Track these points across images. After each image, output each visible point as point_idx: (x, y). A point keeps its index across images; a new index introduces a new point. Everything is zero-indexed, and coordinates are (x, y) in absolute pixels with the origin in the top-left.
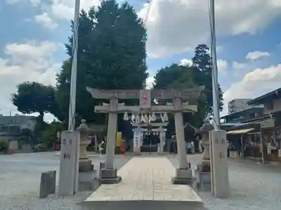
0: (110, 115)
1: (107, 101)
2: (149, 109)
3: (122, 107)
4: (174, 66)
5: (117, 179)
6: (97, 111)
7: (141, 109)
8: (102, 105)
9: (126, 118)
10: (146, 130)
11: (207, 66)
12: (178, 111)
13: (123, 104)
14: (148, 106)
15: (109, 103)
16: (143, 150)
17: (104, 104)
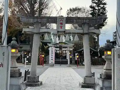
0: (35, 35)
2: (64, 32)
5: (39, 83)
6: (25, 32)
7: (58, 32)
12: (86, 34)
17: (30, 27)
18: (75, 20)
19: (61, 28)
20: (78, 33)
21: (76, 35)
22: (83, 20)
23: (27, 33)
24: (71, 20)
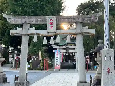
3: (33, 30)
6: (12, 34)
7: (48, 32)
8: (16, 29)
10: (64, 51)
12: (79, 34)
15: (22, 27)
16: (63, 67)
17: (18, 28)
18: (66, 19)
19: (51, 28)
20: (70, 34)
22: (76, 18)
23: (14, 35)
24: (63, 20)
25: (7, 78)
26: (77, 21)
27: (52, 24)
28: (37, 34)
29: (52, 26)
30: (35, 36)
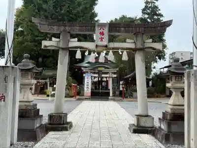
0: (60, 52)
1: (57, 36)
2: (106, 46)
3: (74, 43)
4: (124, 17)
6: (45, 46)
7: (97, 46)
8: (50, 40)
9: (78, 56)
11: (156, 17)
12: (140, 50)
13: (76, 39)
14: (105, 42)
15: (59, 38)
17: (53, 39)
19: (102, 40)
20: (127, 49)
21: (125, 51)
22: (136, 28)
23: (48, 48)
24: (117, 29)
25: (39, 109)
26: (138, 31)
27: (102, 34)
28: (81, 48)
29: (103, 37)
30: (78, 51)
